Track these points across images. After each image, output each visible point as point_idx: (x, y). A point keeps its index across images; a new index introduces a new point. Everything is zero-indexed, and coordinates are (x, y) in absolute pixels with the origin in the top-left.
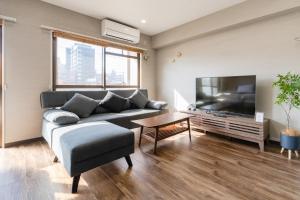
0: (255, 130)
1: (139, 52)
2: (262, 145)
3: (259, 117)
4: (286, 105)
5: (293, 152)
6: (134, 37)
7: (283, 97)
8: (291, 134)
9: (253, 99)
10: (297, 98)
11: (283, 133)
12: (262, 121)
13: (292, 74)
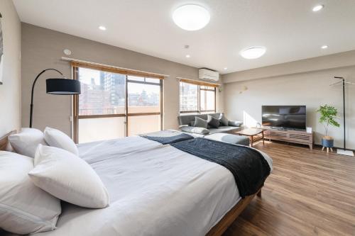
0: (307, 138)
1: (215, 86)
2: (311, 146)
3: (309, 130)
4: (325, 123)
5: (329, 149)
6: (215, 77)
7: (322, 119)
8: (329, 139)
9: (305, 119)
10: (331, 119)
11: (324, 138)
12: (311, 132)
13: (328, 105)
